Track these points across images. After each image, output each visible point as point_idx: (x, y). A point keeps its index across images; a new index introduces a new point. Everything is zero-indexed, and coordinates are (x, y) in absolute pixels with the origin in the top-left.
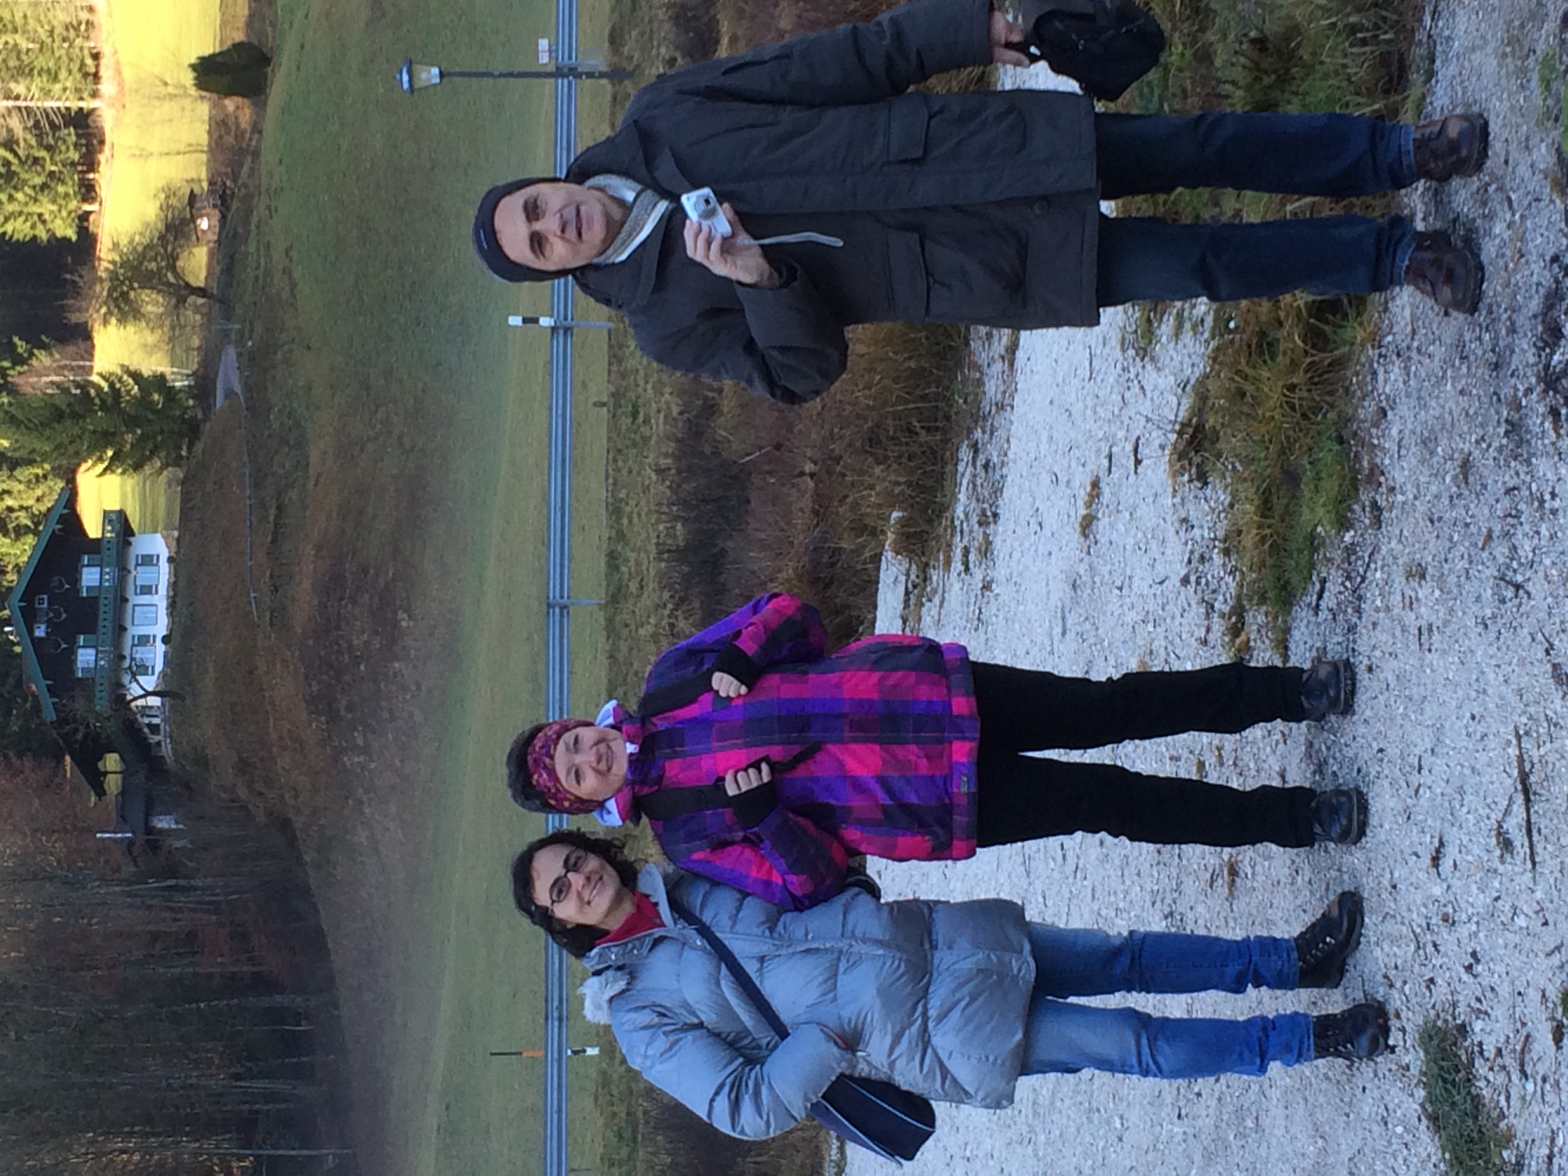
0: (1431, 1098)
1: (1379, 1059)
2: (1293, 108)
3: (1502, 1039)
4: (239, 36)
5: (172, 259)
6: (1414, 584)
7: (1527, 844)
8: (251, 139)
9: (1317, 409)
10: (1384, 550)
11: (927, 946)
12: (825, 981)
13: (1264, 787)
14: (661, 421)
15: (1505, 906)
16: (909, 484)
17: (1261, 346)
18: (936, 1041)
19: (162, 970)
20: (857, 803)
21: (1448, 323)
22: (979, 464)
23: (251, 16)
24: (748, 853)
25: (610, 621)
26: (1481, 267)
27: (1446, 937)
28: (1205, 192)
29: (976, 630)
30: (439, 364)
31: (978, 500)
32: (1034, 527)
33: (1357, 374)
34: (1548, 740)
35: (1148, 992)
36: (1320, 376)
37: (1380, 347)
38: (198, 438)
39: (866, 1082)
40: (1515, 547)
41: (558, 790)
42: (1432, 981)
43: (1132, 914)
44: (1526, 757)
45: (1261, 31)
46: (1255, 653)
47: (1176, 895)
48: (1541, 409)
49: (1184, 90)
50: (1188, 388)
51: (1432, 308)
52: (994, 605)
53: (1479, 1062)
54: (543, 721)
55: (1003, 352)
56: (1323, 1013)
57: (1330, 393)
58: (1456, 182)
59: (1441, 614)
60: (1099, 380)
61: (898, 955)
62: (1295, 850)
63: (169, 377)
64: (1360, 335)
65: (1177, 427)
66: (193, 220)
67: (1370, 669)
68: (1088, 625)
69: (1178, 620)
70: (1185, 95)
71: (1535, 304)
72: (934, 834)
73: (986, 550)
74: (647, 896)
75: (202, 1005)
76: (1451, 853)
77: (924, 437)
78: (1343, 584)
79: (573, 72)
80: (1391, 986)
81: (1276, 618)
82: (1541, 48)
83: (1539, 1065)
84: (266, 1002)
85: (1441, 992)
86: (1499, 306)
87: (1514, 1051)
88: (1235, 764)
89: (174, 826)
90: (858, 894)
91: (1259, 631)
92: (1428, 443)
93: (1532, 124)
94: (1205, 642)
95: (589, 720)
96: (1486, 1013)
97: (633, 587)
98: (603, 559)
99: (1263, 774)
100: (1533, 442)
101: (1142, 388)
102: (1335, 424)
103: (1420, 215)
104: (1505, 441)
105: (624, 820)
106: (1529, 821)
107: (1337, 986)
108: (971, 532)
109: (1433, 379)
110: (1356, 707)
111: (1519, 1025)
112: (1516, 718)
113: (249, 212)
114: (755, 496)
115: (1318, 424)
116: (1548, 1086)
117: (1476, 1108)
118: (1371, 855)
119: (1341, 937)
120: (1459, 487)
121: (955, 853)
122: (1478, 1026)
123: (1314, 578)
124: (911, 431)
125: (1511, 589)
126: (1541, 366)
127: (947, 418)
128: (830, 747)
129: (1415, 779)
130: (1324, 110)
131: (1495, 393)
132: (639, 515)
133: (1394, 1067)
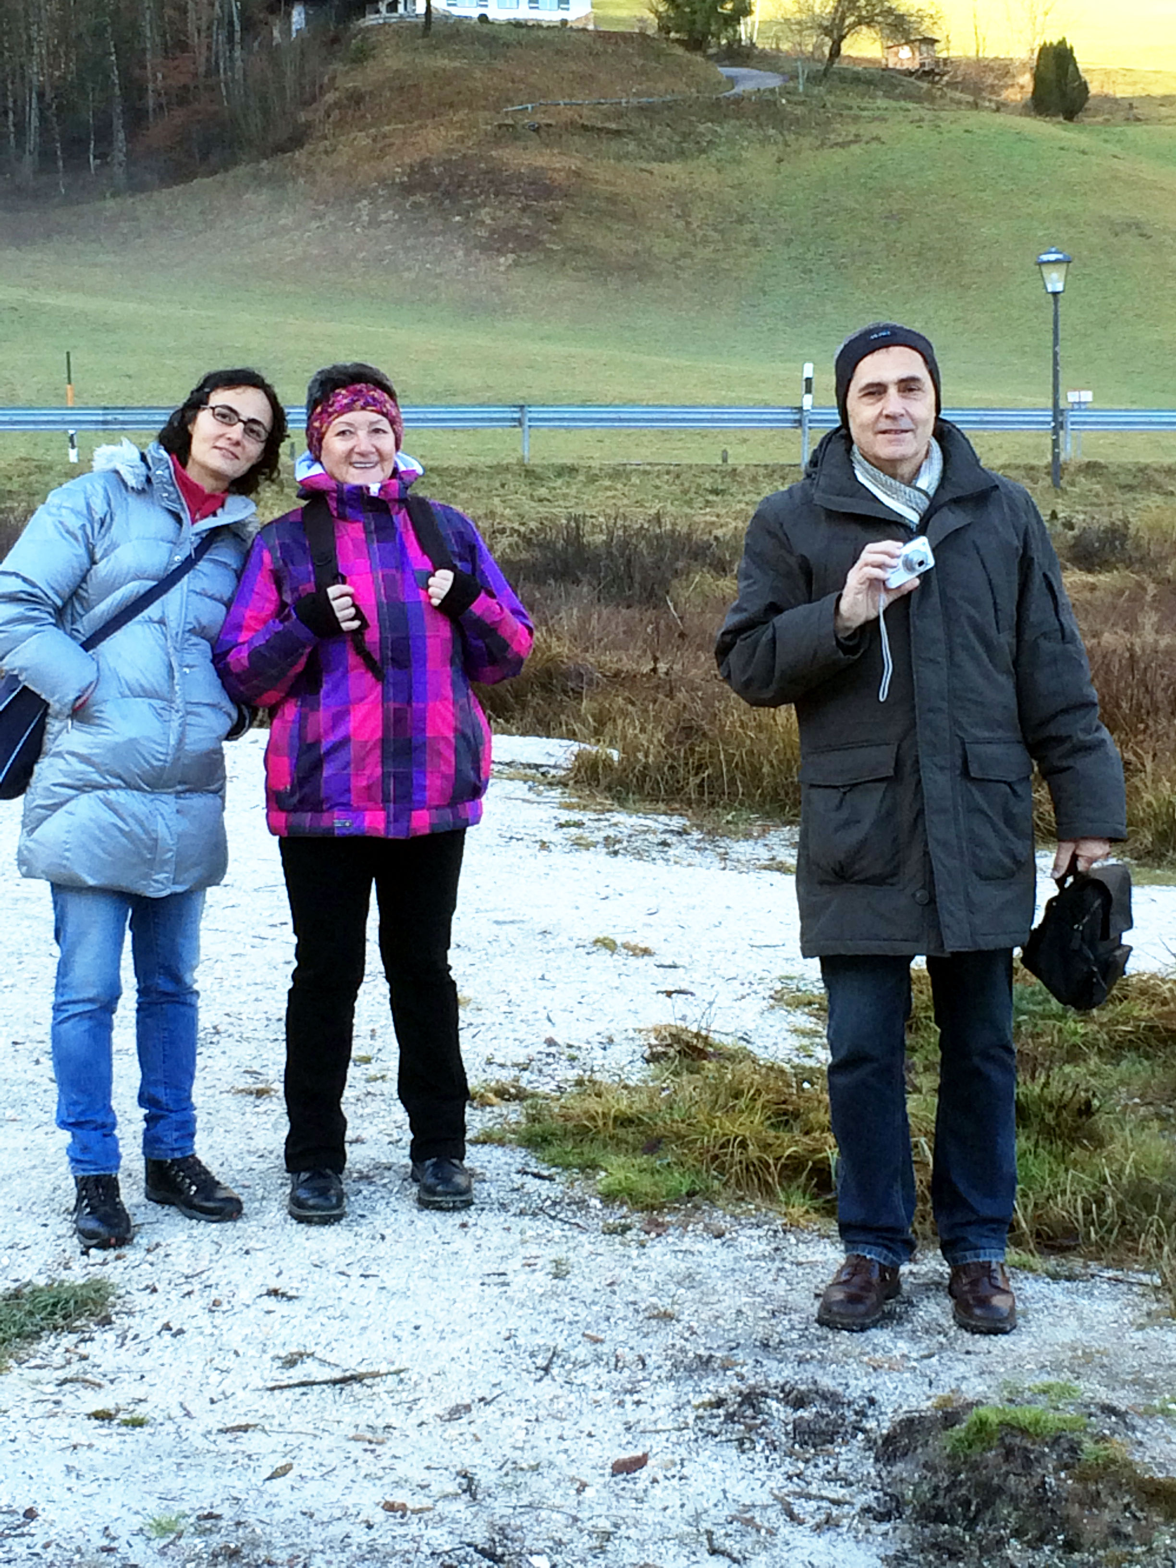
0: (36, 1292)
1: (75, 1240)
2: (1021, 1143)
3: (97, 1361)
4: (1094, 89)
5: (868, 21)
6: (550, 1268)
7: (291, 1382)
8: (990, 101)
9: (721, 1169)
10: (583, 1238)
11: (179, 788)
12: (141, 686)
13: (344, 1123)
14: (708, 518)
15: (230, 1361)
16: (646, 767)
17: (785, 1114)
18: (84, 797)
19: (148, 17)
20: (321, 717)
21: (808, 1298)
22: (667, 836)
23: (1115, 101)
24: (270, 607)
25: (507, 468)
26: (863, 1329)
27: (198, 1303)
28: (937, 1057)
29: (501, 836)
30: (765, 293)
31: (630, 836)
32: (604, 893)
33: (757, 1209)
34: (396, 1401)
35: (138, 1011)
36: (756, 1173)
37: (785, 1232)
38: (687, 49)
39: (41, 729)
40: (585, 1366)
41: (330, 415)
42: (155, 1290)
43: (217, 994)
44: (378, 1379)
45: (1098, 1110)
46: (479, 1113)
47: (237, 1037)
48: (723, 1391)
49: (1039, 1035)
50: (744, 1043)
51: (823, 1281)
52: (526, 852)
53: (74, 1338)
54: (399, 401)
55: (778, 859)
56: (121, 1185)
57: (738, 1184)
58: (948, 1303)
59: (519, 1295)
60: (750, 954)
61: (169, 759)
62: (282, 1154)
63: (749, 19)
64: (796, 1212)
65: (704, 1033)
66: (908, 42)
67: (464, 1225)
68: (506, 946)
69: (512, 1036)
70: (1035, 1036)
71: (827, 1383)
72: (292, 793)
73: (579, 844)
74: (222, 506)
75: (113, 58)
76: (280, 1307)
77: (694, 781)
78: (549, 1198)
79: (1059, 427)
80: (148, 1251)
81: (514, 1132)
82: (1081, 1385)
83: (73, 1397)
84: (118, 123)
85: (142, 1300)
86: (824, 1348)
87: (85, 1373)
88: (369, 1093)
89: (294, 27)
90: (229, 716)
91: (501, 1115)
92: (689, 1280)
93: (1006, 1377)
94: (489, 1062)
95: (402, 447)
96: (123, 1345)
97: (543, 492)
98: (569, 462)
99: (359, 1121)
100: (690, 1382)
101: (743, 997)
102: (707, 1188)
103: (915, 1268)
104: (691, 1355)
105: (301, 482)
106: (313, 1383)
107: (148, 1197)
108: (599, 829)
109: (752, 1284)
110: (426, 1212)
111: (112, 1377)
112: (416, 1370)
113: (918, 99)
114: (635, 612)
115: (707, 1171)
116: (51, 1406)
117: (28, 1336)
118: (279, 1229)
119: (196, 1201)
120: (645, 1310)
121: (273, 814)
122: (110, 1336)
123: (553, 1170)
124: (699, 768)
125: (545, 1364)
126: (766, 1389)
127: (713, 804)
128: (379, 688)
129: (355, 1271)
130: (1019, 1174)
131: (738, 1345)
132: (614, 497)
133: (67, 1255)
